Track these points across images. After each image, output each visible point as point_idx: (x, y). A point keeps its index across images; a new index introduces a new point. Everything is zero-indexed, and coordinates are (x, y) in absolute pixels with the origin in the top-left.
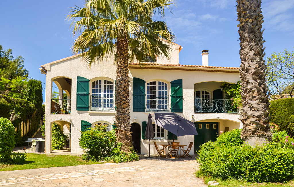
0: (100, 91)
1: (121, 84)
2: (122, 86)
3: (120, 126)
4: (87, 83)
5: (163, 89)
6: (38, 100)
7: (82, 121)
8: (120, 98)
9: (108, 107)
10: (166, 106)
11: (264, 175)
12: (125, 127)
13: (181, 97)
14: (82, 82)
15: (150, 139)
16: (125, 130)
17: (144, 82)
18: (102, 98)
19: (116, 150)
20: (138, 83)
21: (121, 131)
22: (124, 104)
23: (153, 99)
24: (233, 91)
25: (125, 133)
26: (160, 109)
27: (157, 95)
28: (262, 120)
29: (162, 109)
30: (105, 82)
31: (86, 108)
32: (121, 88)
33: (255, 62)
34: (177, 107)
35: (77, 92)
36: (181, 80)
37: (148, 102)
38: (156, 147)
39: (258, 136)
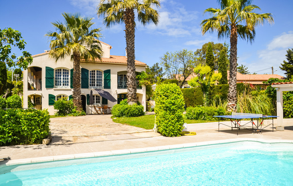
0: (60, 76)
1: (76, 75)
2: (77, 76)
3: (76, 98)
4: (52, 71)
5: (99, 75)
6: (4, 77)
7: (49, 95)
8: (76, 83)
9: (66, 85)
10: (101, 85)
11: (131, 114)
12: (79, 98)
13: (109, 80)
14: (49, 70)
15: (91, 104)
16: (79, 99)
17: (88, 71)
18: (62, 80)
19: (74, 110)
20: (84, 71)
21: (76, 100)
22: (78, 85)
23: (93, 81)
24: (139, 76)
25: (79, 101)
26: (97, 87)
27: (96, 78)
28: (133, 95)
29: (98, 87)
30: (64, 70)
31: (52, 86)
32: (76, 77)
33: (131, 74)
34: (107, 85)
35: (46, 76)
36: (110, 70)
37: (90, 83)
38: (95, 109)
39: (132, 101)
